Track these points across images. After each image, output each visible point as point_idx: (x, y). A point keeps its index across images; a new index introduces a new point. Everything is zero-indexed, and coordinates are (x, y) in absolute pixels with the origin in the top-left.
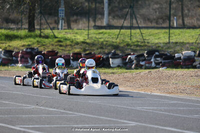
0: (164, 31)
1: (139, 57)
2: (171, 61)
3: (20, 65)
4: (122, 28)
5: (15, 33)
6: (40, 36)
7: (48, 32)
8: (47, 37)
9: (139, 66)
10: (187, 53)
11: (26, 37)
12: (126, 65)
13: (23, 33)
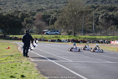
0: (99, 36)
1: (93, 41)
2: (98, 42)
3: (70, 42)
4: (92, 35)
5: (72, 36)
6: (76, 37)
7: (78, 36)
8: (77, 37)
9: (93, 43)
10: (102, 40)
11: (74, 37)
12: (90, 43)
13: (73, 36)
